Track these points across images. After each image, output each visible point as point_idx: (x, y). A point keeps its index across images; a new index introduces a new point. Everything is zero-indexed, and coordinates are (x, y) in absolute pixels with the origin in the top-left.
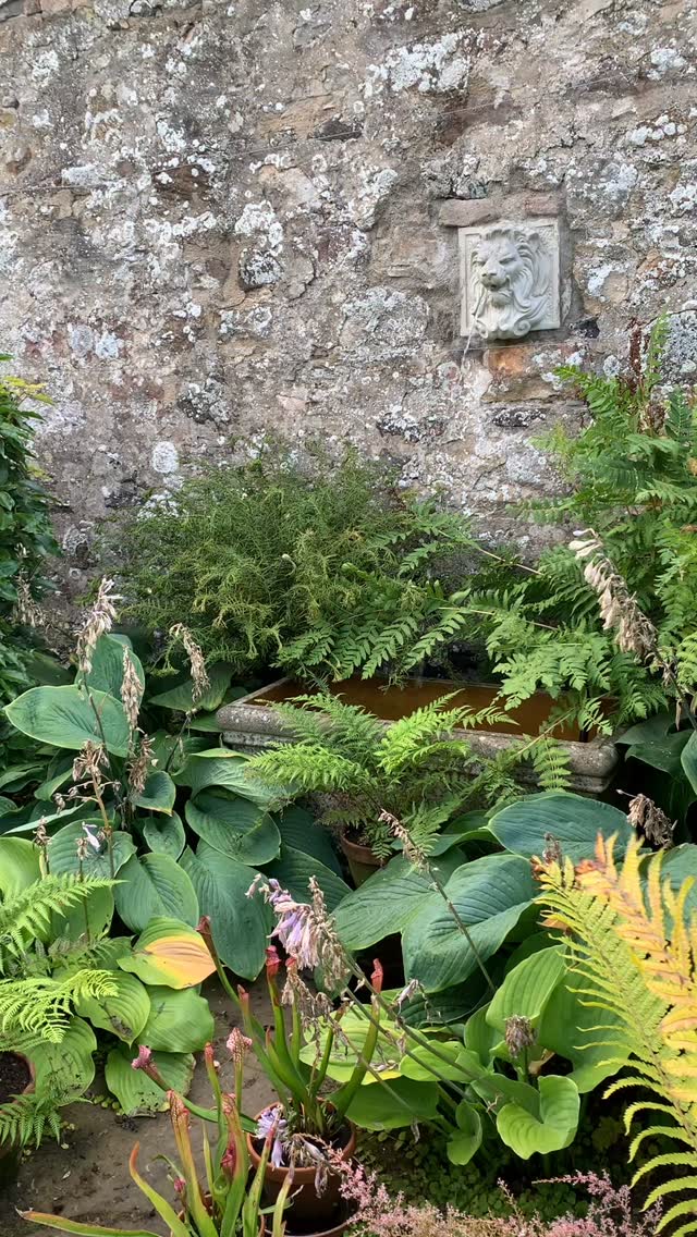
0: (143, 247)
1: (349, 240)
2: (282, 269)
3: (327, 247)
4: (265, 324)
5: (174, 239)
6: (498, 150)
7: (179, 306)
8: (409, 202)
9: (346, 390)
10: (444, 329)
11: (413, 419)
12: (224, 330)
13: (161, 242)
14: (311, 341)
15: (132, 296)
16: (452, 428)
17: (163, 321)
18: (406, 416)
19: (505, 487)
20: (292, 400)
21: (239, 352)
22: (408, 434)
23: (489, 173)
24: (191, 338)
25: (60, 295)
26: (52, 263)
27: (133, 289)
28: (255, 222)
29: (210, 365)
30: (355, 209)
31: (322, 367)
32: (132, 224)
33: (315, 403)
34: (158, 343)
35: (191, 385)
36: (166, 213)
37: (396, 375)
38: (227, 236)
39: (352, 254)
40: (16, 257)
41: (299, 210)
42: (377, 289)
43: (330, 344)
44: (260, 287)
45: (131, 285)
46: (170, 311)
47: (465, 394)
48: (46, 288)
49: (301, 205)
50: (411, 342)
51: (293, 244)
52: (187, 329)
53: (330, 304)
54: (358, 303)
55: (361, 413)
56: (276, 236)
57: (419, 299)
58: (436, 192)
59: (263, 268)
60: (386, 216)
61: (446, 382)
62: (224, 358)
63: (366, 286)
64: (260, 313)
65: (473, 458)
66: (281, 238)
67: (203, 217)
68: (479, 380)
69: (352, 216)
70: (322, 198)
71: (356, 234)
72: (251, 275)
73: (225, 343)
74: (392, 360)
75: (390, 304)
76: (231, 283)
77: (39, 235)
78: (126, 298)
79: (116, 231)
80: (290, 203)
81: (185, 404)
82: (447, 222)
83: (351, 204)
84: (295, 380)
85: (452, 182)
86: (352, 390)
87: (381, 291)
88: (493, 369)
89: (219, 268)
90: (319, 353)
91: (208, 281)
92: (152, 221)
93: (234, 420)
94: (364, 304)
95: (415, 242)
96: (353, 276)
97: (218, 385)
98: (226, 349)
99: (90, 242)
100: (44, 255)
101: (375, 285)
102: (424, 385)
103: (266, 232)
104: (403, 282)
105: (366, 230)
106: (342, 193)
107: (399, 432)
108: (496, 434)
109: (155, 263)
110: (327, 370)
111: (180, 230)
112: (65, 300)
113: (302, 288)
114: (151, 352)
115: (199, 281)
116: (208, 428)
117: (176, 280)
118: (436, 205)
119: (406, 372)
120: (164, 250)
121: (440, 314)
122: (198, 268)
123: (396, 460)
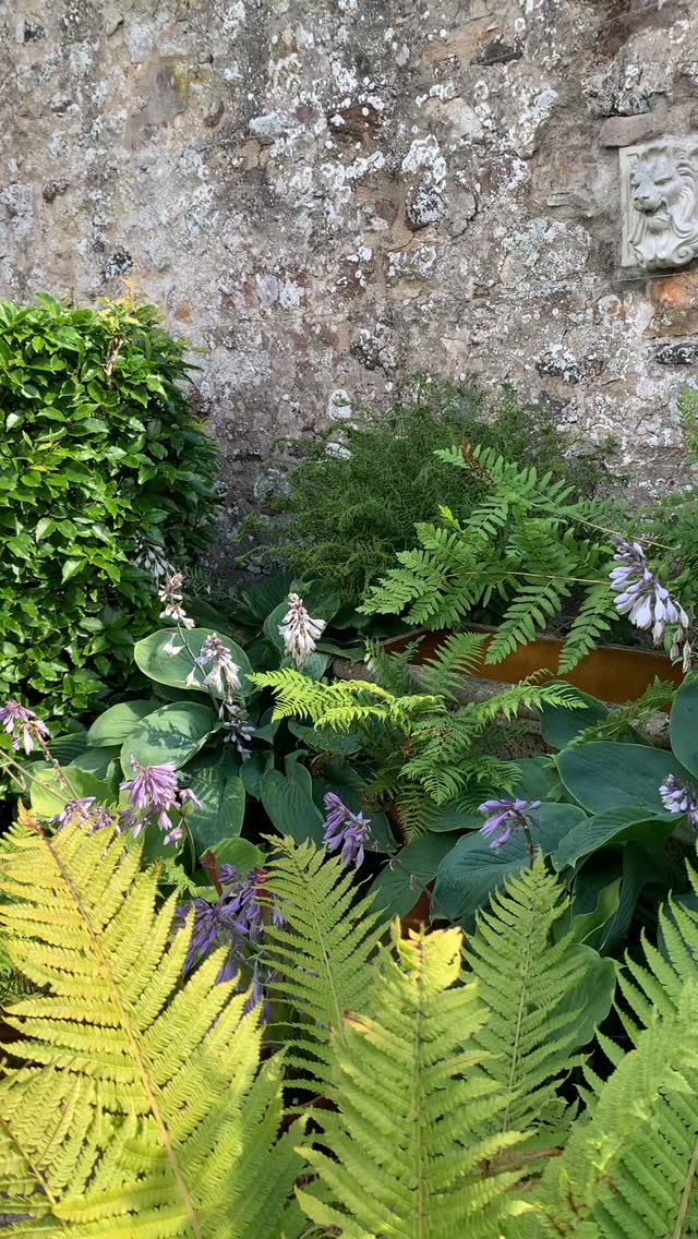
0: (319, 193)
1: (510, 170)
2: (446, 206)
3: (490, 181)
4: (429, 264)
5: (347, 182)
6: (662, 57)
7: (352, 251)
8: (570, 123)
9: (506, 329)
10: (604, 258)
11: (573, 358)
12: (392, 273)
13: (335, 186)
14: (472, 279)
15: (311, 243)
16: (612, 366)
17: (338, 267)
18: (567, 355)
19: (667, 432)
20: (453, 344)
21: (406, 293)
22: (567, 375)
23: (652, 83)
24: (362, 283)
25: (250, 246)
26: (242, 215)
27: (312, 236)
28: (421, 158)
29: (380, 310)
30: (516, 136)
31: (483, 306)
32: (311, 169)
33: (476, 344)
34: (334, 289)
35: (363, 331)
36: (340, 156)
37: (555, 312)
38: (394, 175)
39: (511, 186)
40: (212, 211)
41: (462, 142)
42: (538, 220)
43: (491, 282)
44: (427, 225)
45: (310, 232)
46: (343, 256)
47: (627, 330)
48: (236, 240)
49: (464, 137)
50: (573, 275)
51: (456, 178)
52: (359, 274)
53: (491, 239)
54: (519, 237)
55: (521, 353)
56: (440, 172)
57: (580, 229)
58: (597, 109)
59: (428, 205)
60: (547, 141)
61: (607, 317)
62: (393, 301)
63: (527, 218)
64: (428, 251)
65: (634, 399)
66: (444, 173)
67: (374, 156)
68: (641, 313)
69: (513, 143)
70: (484, 127)
71: (516, 164)
72: (418, 214)
73: (393, 286)
74: (552, 295)
75: (550, 236)
76: (399, 223)
77: (231, 188)
78: (306, 245)
79: (296, 178)
80: (454, 135)
81: (356, 351)
82: (608, 143)
83: (512, 131)
84: (459, 322)
85: (614, 98)
86: (512, 330)
87: (542, 222)
88: (655, 301)
89: (386, 209)
90: (480, 291)
91: (379, 224)
92: (329, 166)
93: (401, 365)
94: (524, 237)
95: (575, 167)
96: (514, 208)
97: (387, 330)
98: (395, 292)
99: (274, 191)
100: (236, 207)
101: (536, 216)
102: (584, 322)
103: (430, 168)
104: (563, 211)
105: (525, 158)
106: (503, 120)
107: (558, 373)
108: (657, 373)
109: (331, 208)
110: (488, 309)
111: (353, 172)
112: (255, 251)
113: (464, 223)
114: (328, 299)
115: (369, 223)
116: (377, 374)
117: (349, 224)
118: (597, 125)
119: (566, 308)
120: (339, 194)
121: (602, 243)
122: (369, 210)
123: (555, 403)
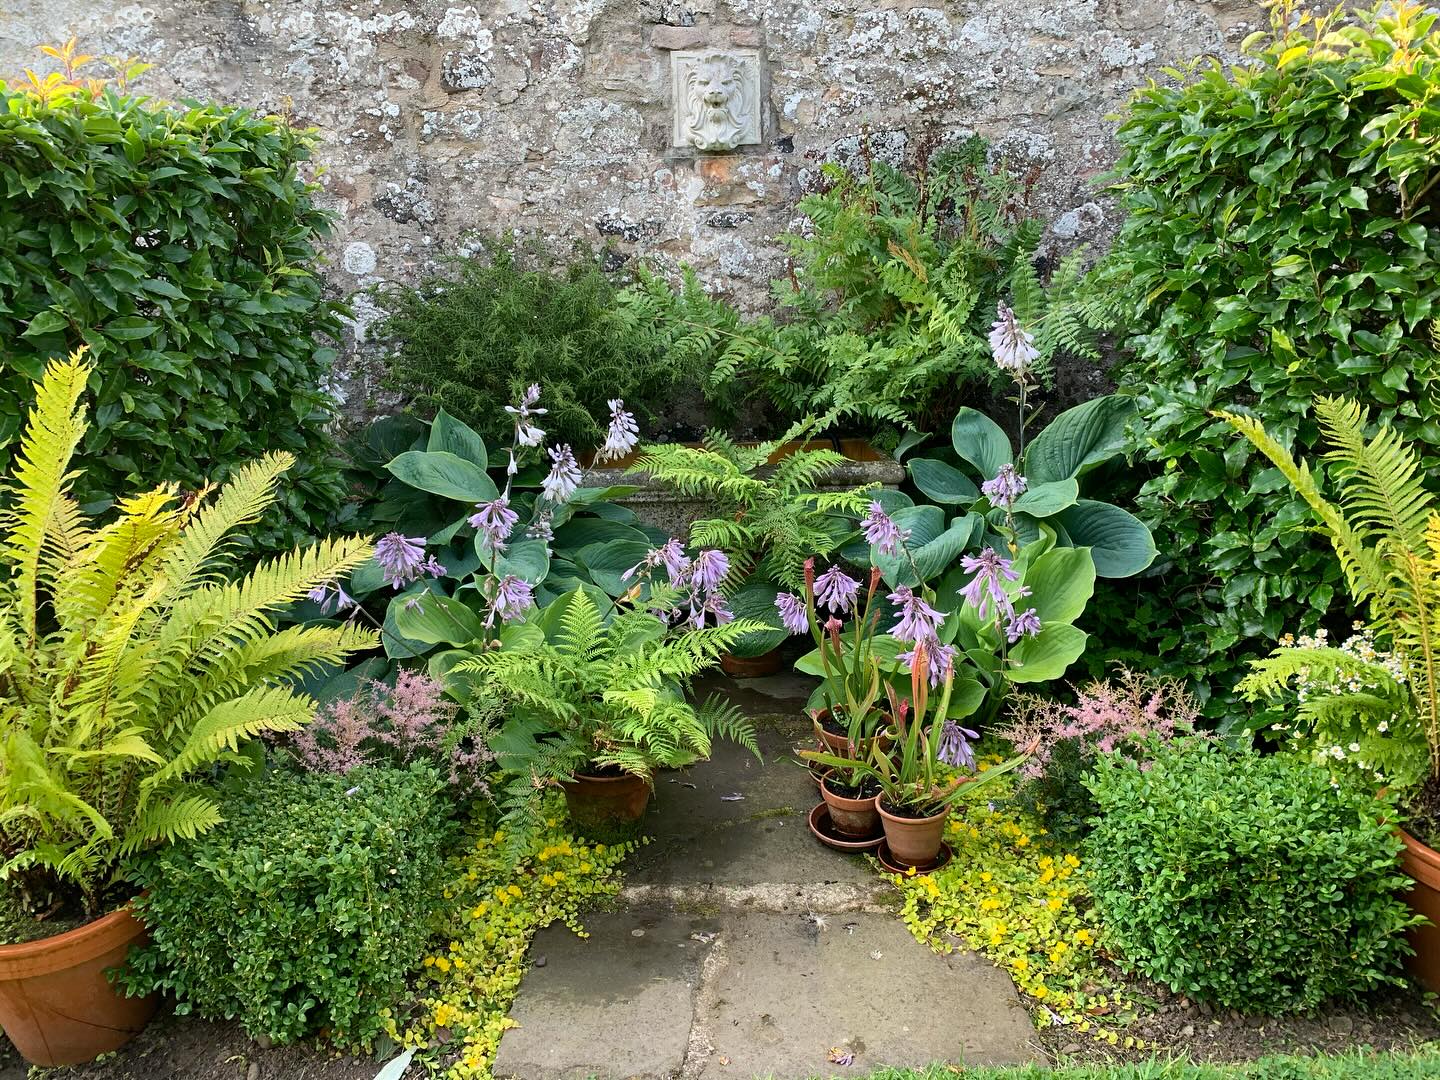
0: (326, 41)
1: (562, 53)
2: (492, 75)
3: (540, 57)
4: (474, 126)
5: (364, 35)
7: (373, 104)
8: (622, 22)
9: (563, 191)
10: (658, 140)
11: (630, 220)
12: (427, 130)
13: (348, 36)
14: (526, 145)
15: (313, 91)
16: (669, 228)
17: (353, 118)
18: (624, 217)
19: (718, 281)
20: (506, 201)
21: (443, 154)
22: (627, 233)
23: (698, 5)
24: (388, 137)
25: (216, 84)
26: (204, 48)
27: (315, 83)
28: (461, 26)
29: (411, 166)
30: (567, 23)
31: (537, 169)
32: (311, 15)
33: (530, 204)
34: (348, 141)
35: (390, 185)
36: (354, 8)
37: (614, 179)
38: (428, 38)
39: (568, 66)
40: (152, 38)
41: (510, 20)
42: (592, 100)
43: (546, 149)
44: (467, 90)
45: (311, 79)
46: (361, 108)
47: (679, 198)
48: (196, 76)
49: (511, 15)
50: (626, 150)
51: (505, 51)
52: (383, 128)
53: (544, 111)
54: (574, 112)
55: (579, 214)
56: (485, 41)
57: (633, 112)
58: (648, 16)
59: (471, 72)
60: (599, 33)
61: (662, 187)
62: (426, 158)
63: (580, 96)
64: (469, 118)
65: (689, 255)
66: (491, 45)
67: (399, 16)
68: (692, 186)
69: (566, 30)
70: (532, 10)
71: (570, 48)
72: (457, 78)
73: (427, 143)
74: (609, 165)
75: (606, 114)
76: (433, 84)
77: (186, 16)
78: (305, 93)
79: (289, 21)
80: (498, 11)
81: (383, 204)
82: (661, 45)
83: (564, 19)
84: (508, 182)
85: (663, 10)
86: (569, 193)
87: (597, 102)
88: (706, 177)
89: (419, 69)
90: (533, 156)
91: (405, 81)
92: (336, 14)
93: (440, 219)
94: (580, 113)
95: (630, 60)
96: (568, 86)
97: (420, 185)
98: (429, 149)
99: (255, 29)
100: (193, 38)
101: (589, 96)
102: (641, 190)
103: (473, 38)
104: (619, 95)
105: (581, 45)
106: (554, 8)
107: (619, 232)
108: (707, 235)
109: (341, 58)
110: (542, 172)
111: (372, 26)
112: (222, 90)
113: (515, 94)
114: (340, 150)
115: (395, 80)
116: (411, 227)
117: (368, 78)
118: (647, 29)
119: (624, 177)
120: (353, 46)
121: (654, 126)
122: (396, 67)
123: (616, 258)
